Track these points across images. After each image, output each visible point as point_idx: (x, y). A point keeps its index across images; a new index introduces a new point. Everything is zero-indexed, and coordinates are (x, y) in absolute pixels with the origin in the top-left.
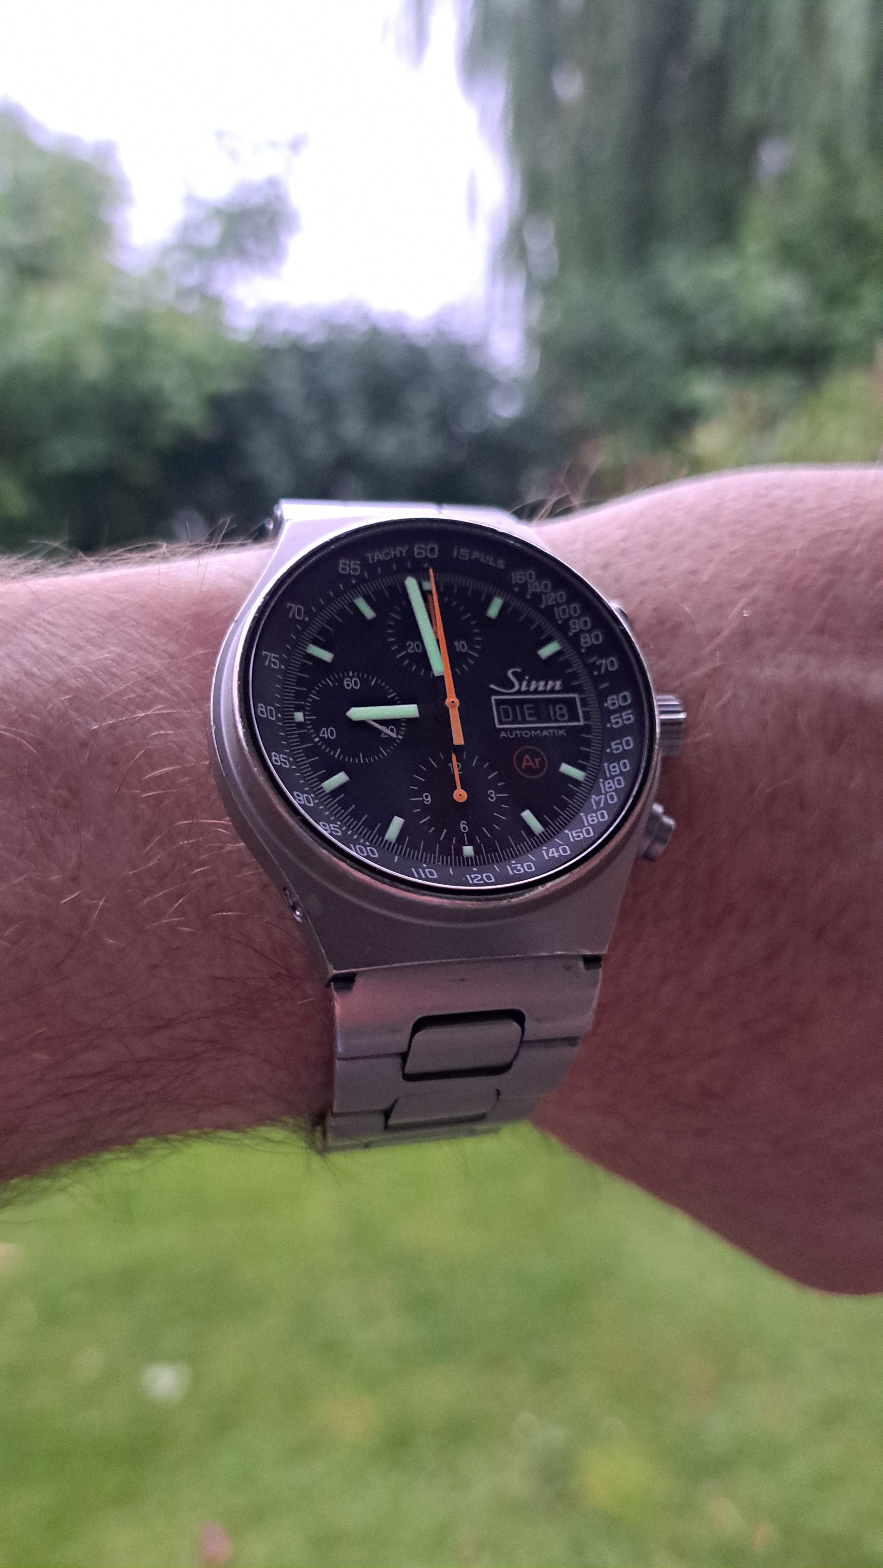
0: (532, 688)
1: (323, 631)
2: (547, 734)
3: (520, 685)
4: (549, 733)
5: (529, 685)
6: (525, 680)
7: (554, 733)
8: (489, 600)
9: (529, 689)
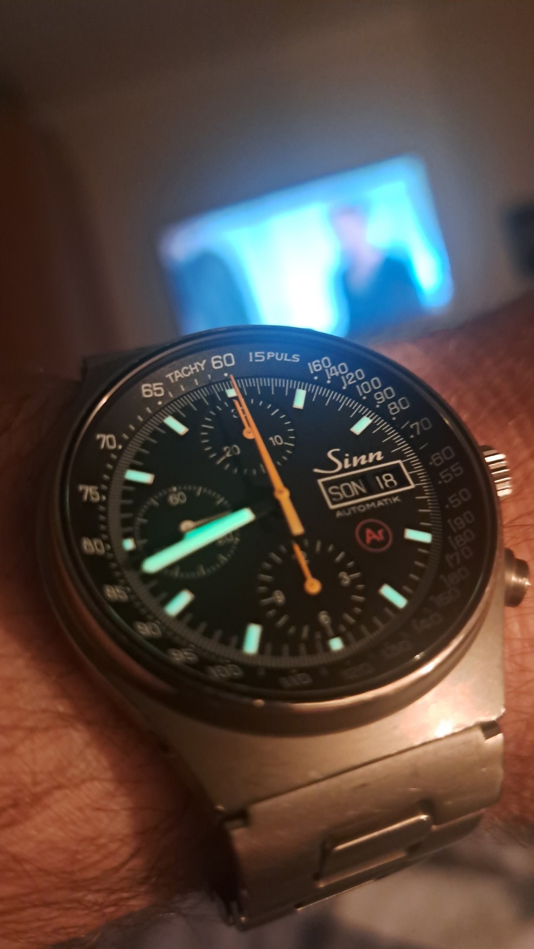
0: (355, 464)
1: (139, 456)
2: (382, 504)
3: (343, 462)
4: (384, 502)
5: (351, 462)
6: (347, 457)
7: (388, 501)
8: (292, 393)
9: (352, 465)
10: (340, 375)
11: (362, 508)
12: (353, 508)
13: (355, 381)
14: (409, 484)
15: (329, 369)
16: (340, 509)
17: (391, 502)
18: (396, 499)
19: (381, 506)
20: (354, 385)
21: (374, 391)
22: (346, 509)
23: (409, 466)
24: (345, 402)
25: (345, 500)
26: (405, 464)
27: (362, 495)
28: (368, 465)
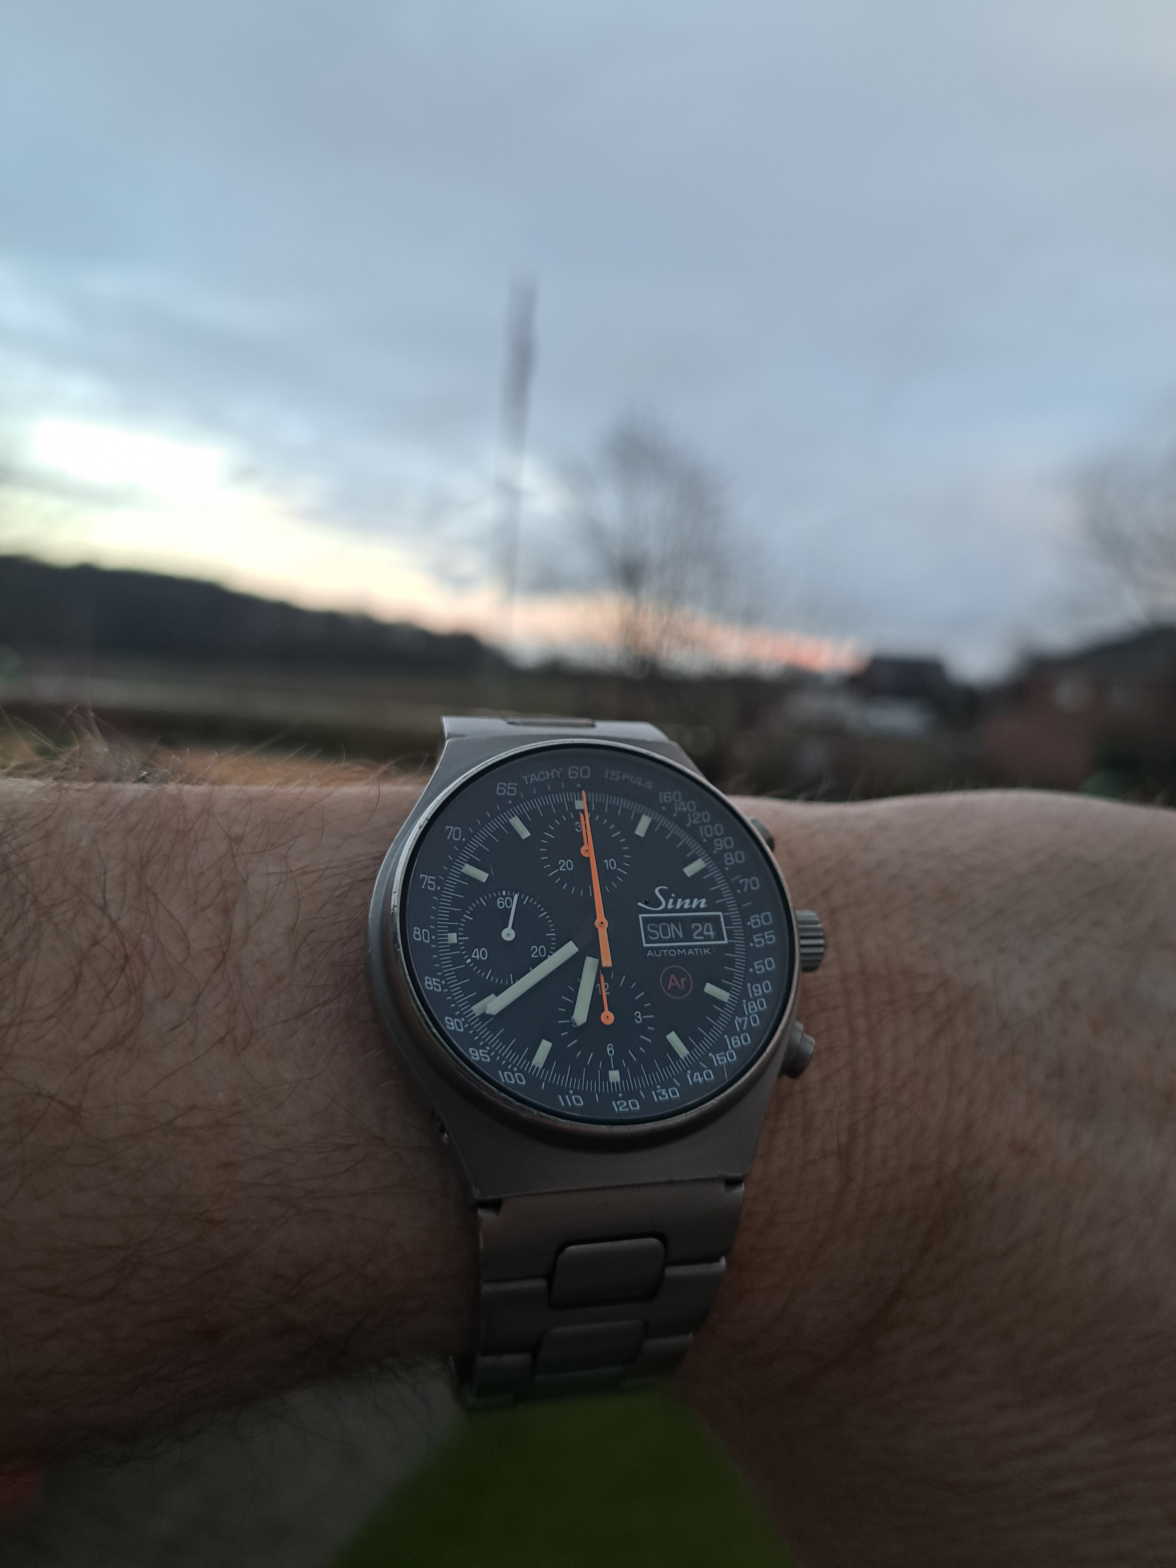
0: (678, 907)
1: (478, 852)
2: (692, 952)
3: (667, 903)
4: (694, 952)
5: (675, 903)
6: (672, 898)
7: (699, 952)
8: (638, 819)
9: (675, 906)
10: (687, 811)
11: (673, 953)
12: (665, 951)
13: (699, 822)
14: (723, 940)
15: (678, 804)
16: (652, 949)
17: (701, 953)
18: (706, 951)
19: (691, 954)
20: (698, 825)
21: (715, 836)
22: (658, 949)
23: (728, 921)
24: (686, 839)
25: (660, 941)
26: (725, 917)
27: (678, 940)
28: (690, 910)
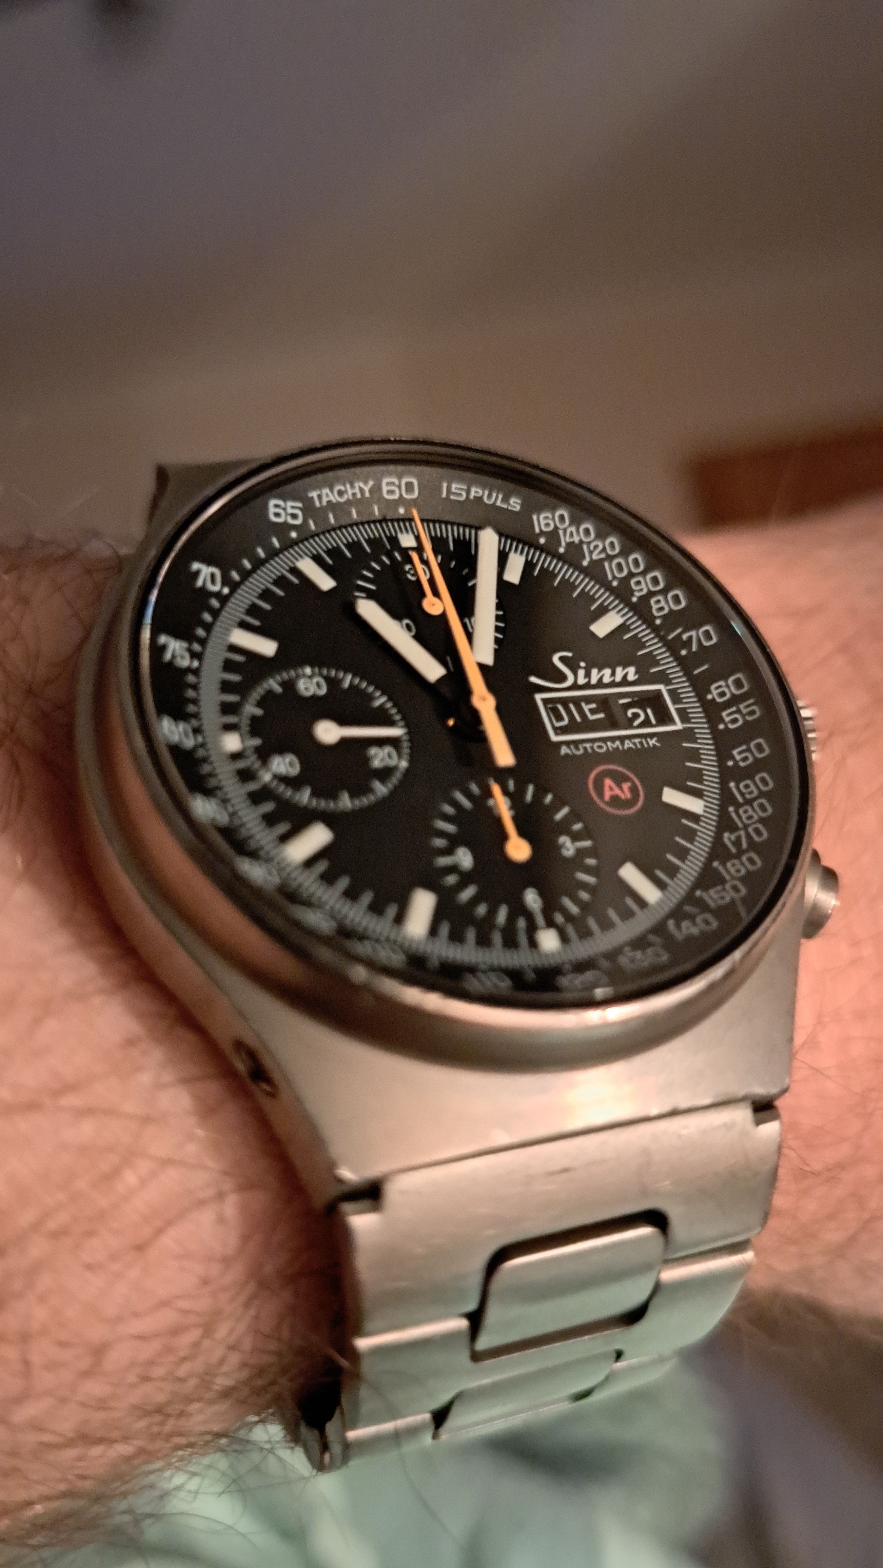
0: (594, 680)
1: (253, 610)
2: (631, 745)
3: (575, 674)
4: (634, 744)
5: (588, 675)
6: (582, 668)
7: (641, 743)
9: (589, 681)
10: (581, 542)
12: (588, 745)
13: (603, 556)
14: (673, 723)
15: (565, 530)
16: (568, 743)
17: (646, 745)
18: (652, 742)
19: (630, 749)
20: (601, 561)
21: (631, 575)
22: (576, 743)
23: (675, 696)
24: (584, 584)
26: (670, 692)
